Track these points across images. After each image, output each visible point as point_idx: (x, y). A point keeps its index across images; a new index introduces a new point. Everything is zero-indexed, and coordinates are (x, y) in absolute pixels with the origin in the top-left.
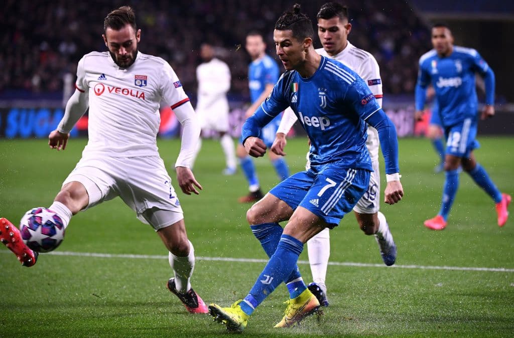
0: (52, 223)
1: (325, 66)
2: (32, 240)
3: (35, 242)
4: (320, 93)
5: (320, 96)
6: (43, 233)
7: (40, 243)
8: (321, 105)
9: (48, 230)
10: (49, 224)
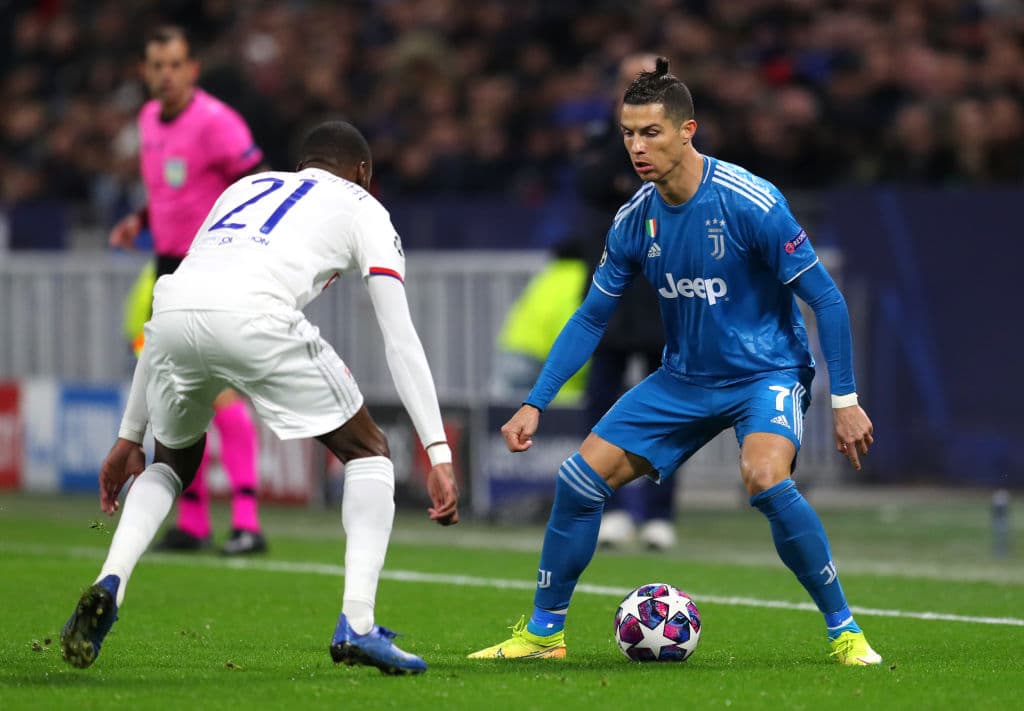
0: (686, 618)
1: (712, 174)
2: (642, 644)
3: (648, 650)
4: (711, 230)
5: (710, 236)
6: (666, 634)
7: (656, 652)
8: (713, 254)
9: (677, 630)
10: (680, 619)
